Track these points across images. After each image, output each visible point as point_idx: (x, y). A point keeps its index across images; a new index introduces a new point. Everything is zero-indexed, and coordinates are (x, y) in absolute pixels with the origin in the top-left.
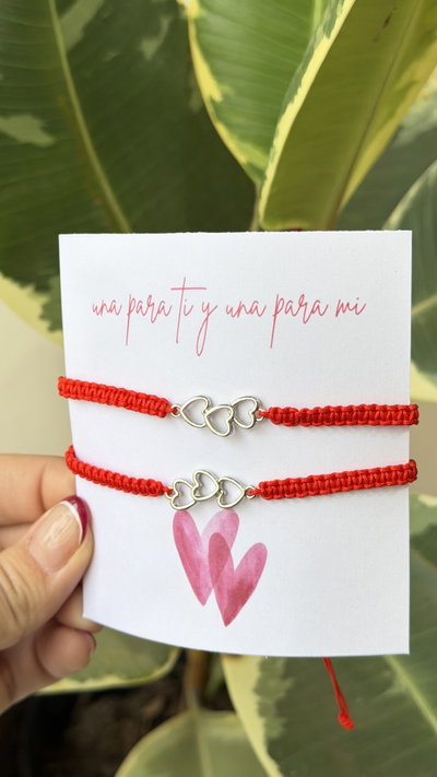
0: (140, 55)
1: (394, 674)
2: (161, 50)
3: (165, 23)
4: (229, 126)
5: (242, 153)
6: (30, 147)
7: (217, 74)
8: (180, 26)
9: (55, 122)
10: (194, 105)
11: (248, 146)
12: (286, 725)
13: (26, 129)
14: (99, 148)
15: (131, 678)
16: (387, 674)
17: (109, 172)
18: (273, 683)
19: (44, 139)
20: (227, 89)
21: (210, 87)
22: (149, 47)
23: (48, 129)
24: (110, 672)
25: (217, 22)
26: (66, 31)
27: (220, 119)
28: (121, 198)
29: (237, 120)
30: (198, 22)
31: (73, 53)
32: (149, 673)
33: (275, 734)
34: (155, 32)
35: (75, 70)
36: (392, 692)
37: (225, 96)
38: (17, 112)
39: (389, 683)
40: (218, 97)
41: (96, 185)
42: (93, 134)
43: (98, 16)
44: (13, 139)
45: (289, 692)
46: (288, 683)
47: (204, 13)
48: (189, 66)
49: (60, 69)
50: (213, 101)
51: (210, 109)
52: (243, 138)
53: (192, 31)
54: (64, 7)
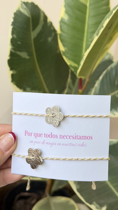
0: (48, 41)
2: (52, 40)
3: (53, 34)
4: (66, 57)
5: (68, 62)
6: (25, 59)
7: (64, 45)
8: (56, 35)
9: (30, 54)
10: (58, 52)
11: (70, 61)
13: (24, 55)
19: (27, 57)
20: (66, 49)
21: (62, 48)
22: (50, 39)
25: (64, 34)
26: (34, 34)
27: (64, 55)
28: (41, 72)
29: (68, 55)
31: (35, 39)
34: (51, 36)
35: (35, 43)
37: (66, 50)
38: (23, 51)
41: (36, 68)
42: (37, 57)
43: (40, 32)
44: (22, 57)
47: (61, 33)
48: (57, 44)
50: (63, 51)
51: (62, 53)
53: (58, 36)
54: (33, 30)
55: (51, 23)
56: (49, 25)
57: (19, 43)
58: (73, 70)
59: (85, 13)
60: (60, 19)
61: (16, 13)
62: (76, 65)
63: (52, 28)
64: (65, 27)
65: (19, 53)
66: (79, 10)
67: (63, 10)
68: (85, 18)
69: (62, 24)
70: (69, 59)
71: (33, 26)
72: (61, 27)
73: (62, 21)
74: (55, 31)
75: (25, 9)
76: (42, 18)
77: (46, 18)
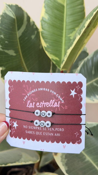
0: (31, 38)
1: (86, 157)
2: (35, 37)
3: (36, 32)
4: (48, 51)
5: (51, 56)
6: (12, 56)
7: (46, 42)
8: (38, 33)
9: (17, 52)
10: (41, 47)
11: (52, 55)
12: (68, 167)
13: (11, 52)
14: (23, 56)
15: (34, 162)
16: (84, 157)
17: (25, 60)
18: (64, 160)
19: (14, 54)
20: (48, 44)
21: (44, 44)
22: (33, 37)
23: (15, 53)
24: (30, 161)
25: (45, 32)
26: (19, 33)
27: (46, 50)
28: (27, 66)
29: (50, 50)
30: (41, 32)
31: (19, 38)
32: (36, 161)
33: (67, 169)
34: (34, 34)
35: (20, 41)
36: (86, 160)
37: (47, 46)
38: (10, 49)
39: (85, 159)
40: (46, 46)
41: (22, 63)
42: (22, 53)
43: (24, 31)
44: (9, 54)
45: (67, 161)
46: (66, 160)
47: (43, 30)
48: (40, 40)
49: (17, 41)
50: (45, 47)
51: (44, 48)
52: (51, 54)
53: (40, 34)
54: (19, 29)
55: (34, 22)
56: (32, 24)
57: (6, 42)
58: (54, 63)
59: (63, 12)
60: (41, 19)
61: (2, 15)
62: (57, 59)
63: (35, 27)
64: (46, 25)
65: (6, 51)
66: (57, 10)
67: (44, 10)
68: (63, 16)
69: (43, 23)
70: (51, 53)
71: (18, 26)
72: (42, 25)
73: (43, 20)
74: (37, 29)
75: (10, 11)
76: (25, 19)
77: (29, 18)
